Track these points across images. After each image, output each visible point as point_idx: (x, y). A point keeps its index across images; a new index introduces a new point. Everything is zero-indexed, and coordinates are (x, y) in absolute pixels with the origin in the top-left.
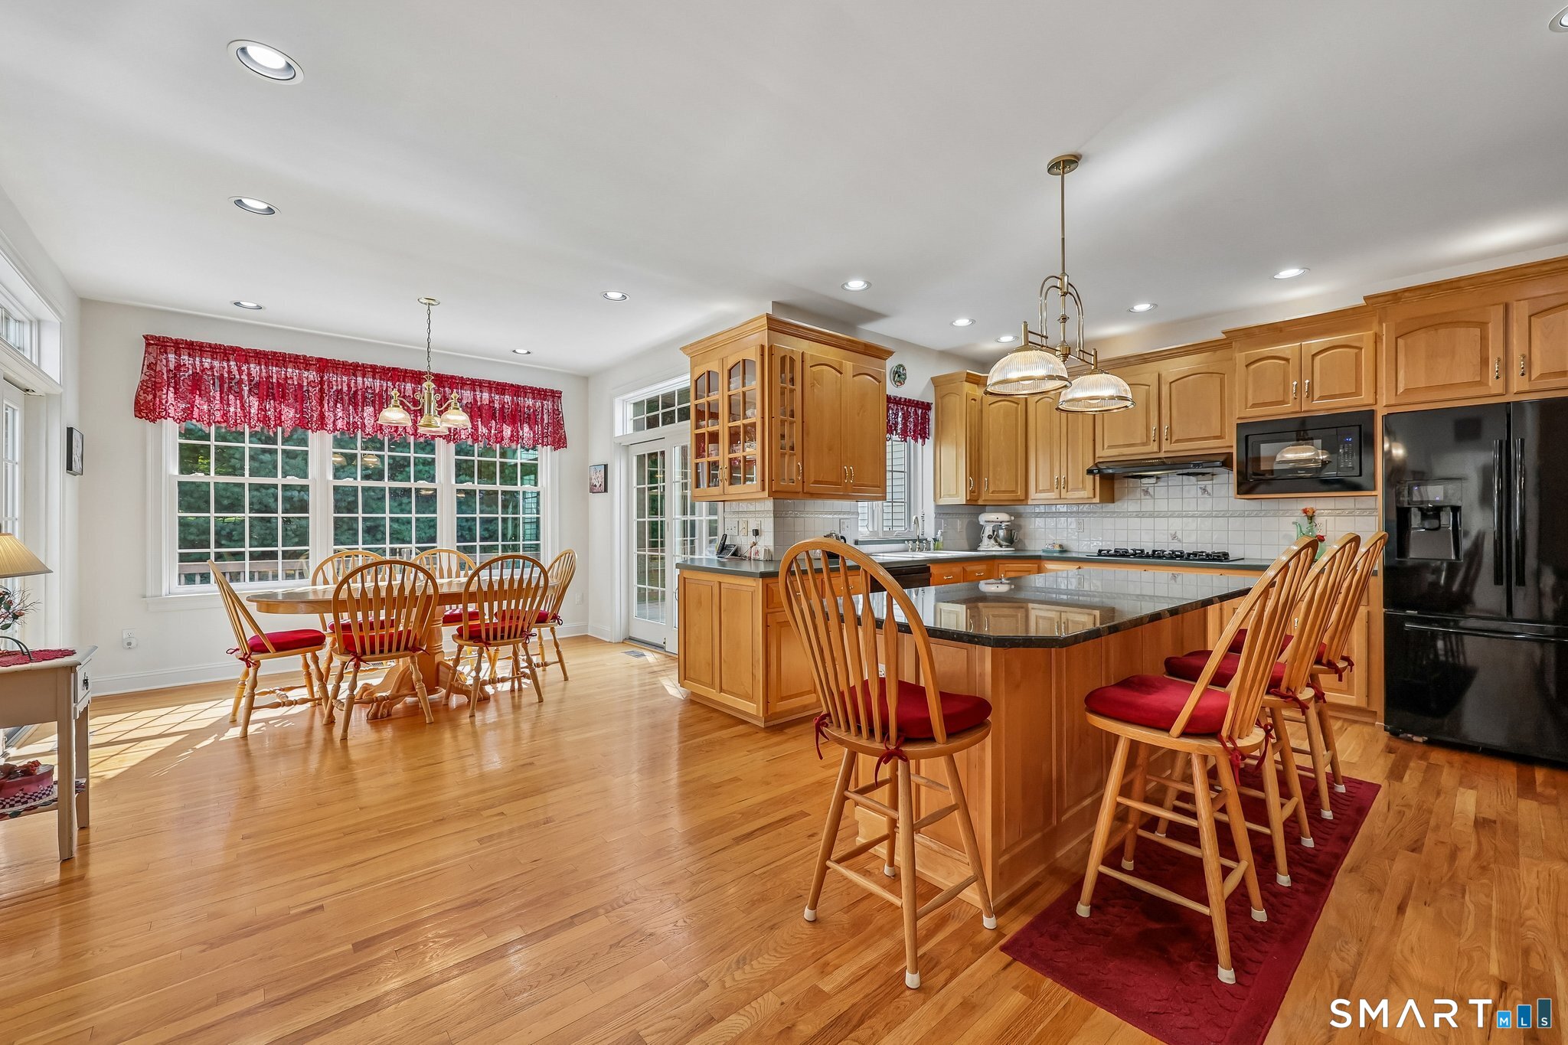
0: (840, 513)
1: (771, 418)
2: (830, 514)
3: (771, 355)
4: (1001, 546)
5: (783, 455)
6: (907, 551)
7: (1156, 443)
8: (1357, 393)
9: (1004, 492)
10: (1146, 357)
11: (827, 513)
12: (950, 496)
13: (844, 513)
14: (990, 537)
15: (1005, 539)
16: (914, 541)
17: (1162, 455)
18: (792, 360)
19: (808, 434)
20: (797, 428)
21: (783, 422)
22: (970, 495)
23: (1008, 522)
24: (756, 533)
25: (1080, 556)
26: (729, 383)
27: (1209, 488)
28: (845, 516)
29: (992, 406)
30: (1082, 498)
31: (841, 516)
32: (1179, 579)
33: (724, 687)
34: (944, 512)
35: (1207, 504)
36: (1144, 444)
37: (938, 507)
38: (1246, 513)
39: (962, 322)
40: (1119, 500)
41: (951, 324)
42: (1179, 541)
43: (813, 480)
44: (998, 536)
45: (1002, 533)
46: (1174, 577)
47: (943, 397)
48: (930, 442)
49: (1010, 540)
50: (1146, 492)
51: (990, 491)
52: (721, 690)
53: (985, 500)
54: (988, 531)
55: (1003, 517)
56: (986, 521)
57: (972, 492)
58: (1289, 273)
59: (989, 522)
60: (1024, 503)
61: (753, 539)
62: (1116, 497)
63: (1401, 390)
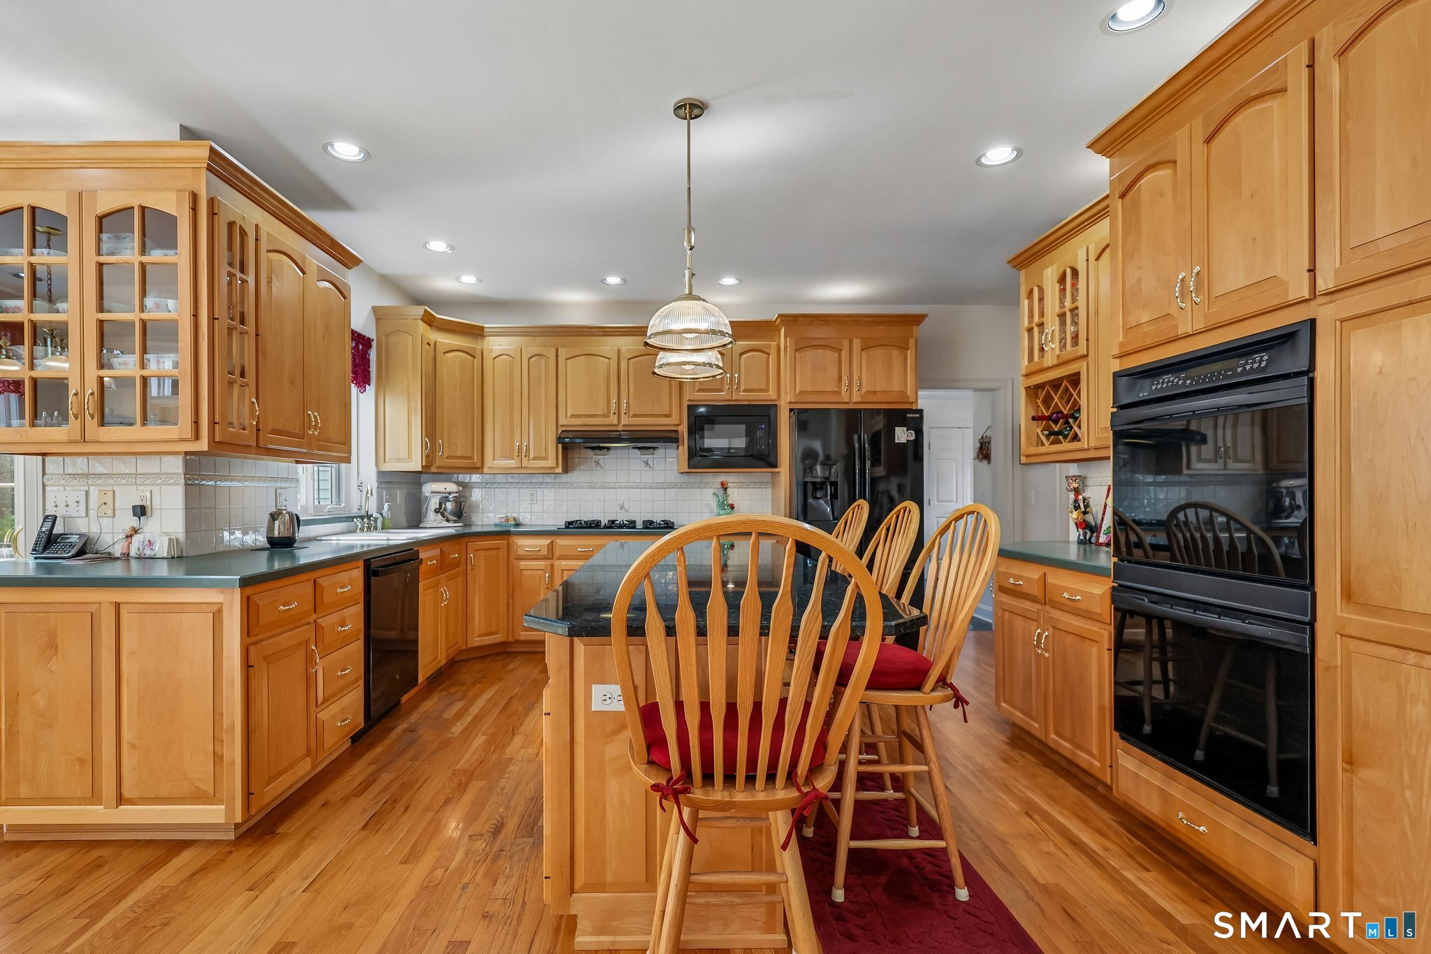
0: (276, 479)
1: (212, 319)
2: (264, 481)
3: (212, 214)
4: (448, 520)
5: (231, 383)
6: (355, 531)
7: (616, 416)
8: (767, 390)
9: (461, 458)
10: (608, 330)
11: (259, 479)
12: (399, 460)
13: (282, 479)
14: (437, 511)
15: (453, 514)
16: (362, 518)
17: (620, 428)
18: (243, 233)
19: (264, 355)
20: (250, 341)
21: (230, 330)
22: (427, 461)
23: (457, 492)
24: (141, 511)
25: (485, 529)
26: (99, 241)
27: (650, 462)
28: (283, 485)
29: (448, 355)
30: (546, 468)
31: (279, 485)
32: (626, 546)
33: (126, 794)
34: (387, 479)
35: (648, 476)
36: (605, 416)
37: (381, 474)
38: (679, 485)
39: (438, 246)
40: (571, 470)
41: (424, 246)
42: (626, 511)
43: (270, 429)
44: (445, 509)
45: (449, 506)
46: (622, 545)
47: (388, 335)
48: (371, 389)
49: (459, 514)
50: (598, 463)
51: (445, 457)
52: (121, 800)
53: (438, 467)
54: (434, 503)
55: (452, 487)
56: (432, 492)
57: (428, 456)
58: (729, 281)
59: (436, 492)
60: (480, 471)
61: (134, 522)
62: (569, 468)
63: (798, 392)
